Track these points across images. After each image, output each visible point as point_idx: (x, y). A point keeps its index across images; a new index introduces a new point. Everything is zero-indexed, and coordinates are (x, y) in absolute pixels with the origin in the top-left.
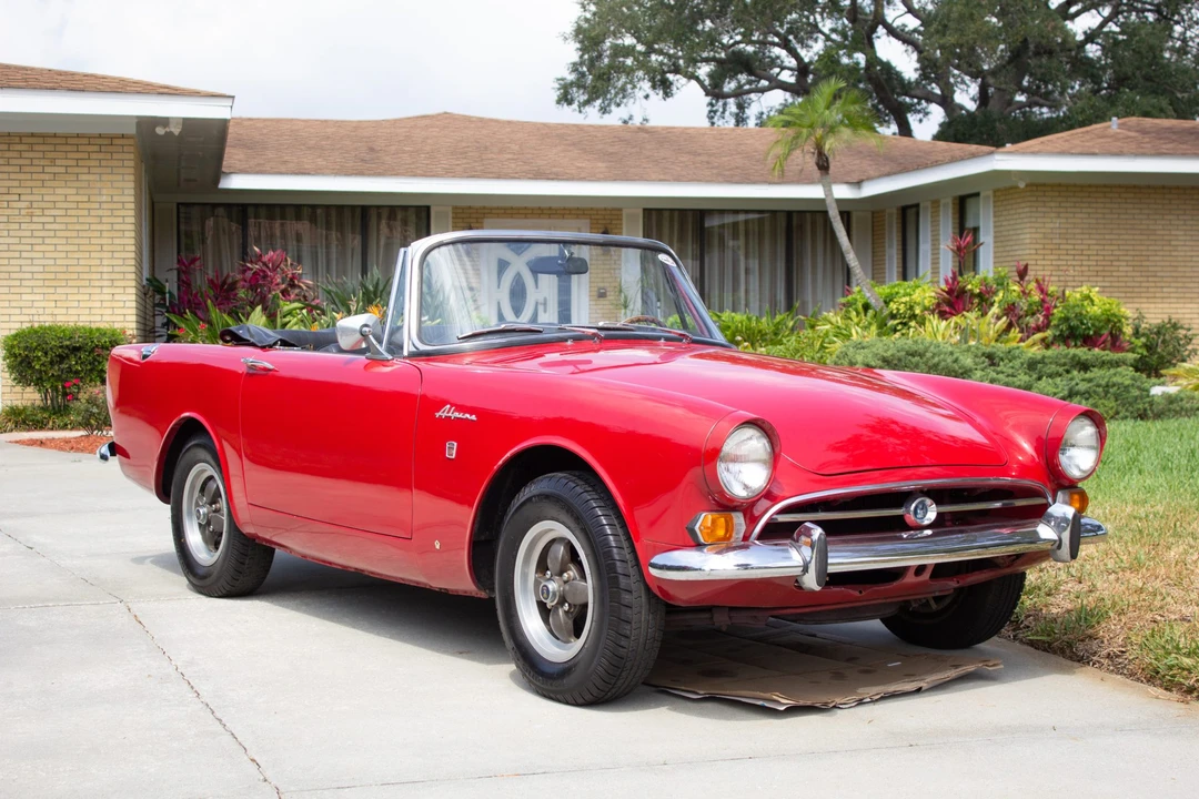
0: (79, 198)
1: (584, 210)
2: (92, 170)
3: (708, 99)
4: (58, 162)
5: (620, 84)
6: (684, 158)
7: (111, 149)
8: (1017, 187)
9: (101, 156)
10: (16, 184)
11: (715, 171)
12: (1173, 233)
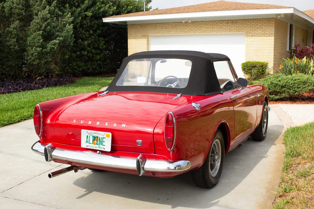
0: (262, 33)
2: (266, 26)
4: (258, 25)
7: (269, 21)
9: (267, 23)
10: (249, 30)
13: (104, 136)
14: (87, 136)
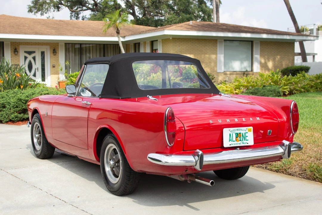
1: (48, 43)
3: (70, 12)
5: (46, 7)
6: (76, 29)
8: (169, 39)
11: (85, 33)
12: (207, 51)
13: (246, 131)
14: (230, 134)
